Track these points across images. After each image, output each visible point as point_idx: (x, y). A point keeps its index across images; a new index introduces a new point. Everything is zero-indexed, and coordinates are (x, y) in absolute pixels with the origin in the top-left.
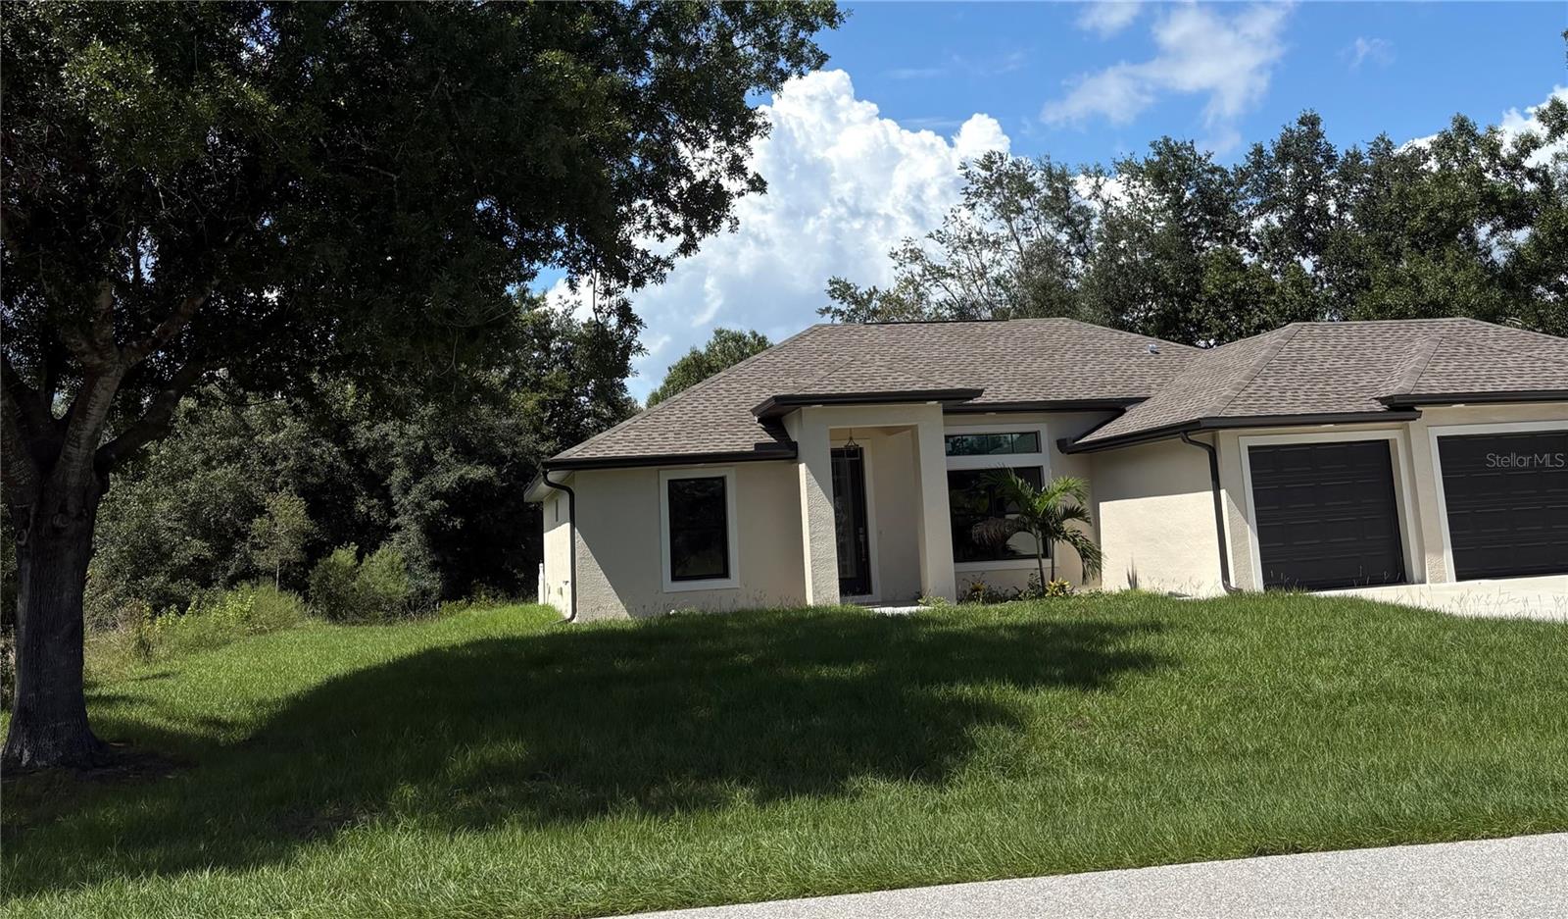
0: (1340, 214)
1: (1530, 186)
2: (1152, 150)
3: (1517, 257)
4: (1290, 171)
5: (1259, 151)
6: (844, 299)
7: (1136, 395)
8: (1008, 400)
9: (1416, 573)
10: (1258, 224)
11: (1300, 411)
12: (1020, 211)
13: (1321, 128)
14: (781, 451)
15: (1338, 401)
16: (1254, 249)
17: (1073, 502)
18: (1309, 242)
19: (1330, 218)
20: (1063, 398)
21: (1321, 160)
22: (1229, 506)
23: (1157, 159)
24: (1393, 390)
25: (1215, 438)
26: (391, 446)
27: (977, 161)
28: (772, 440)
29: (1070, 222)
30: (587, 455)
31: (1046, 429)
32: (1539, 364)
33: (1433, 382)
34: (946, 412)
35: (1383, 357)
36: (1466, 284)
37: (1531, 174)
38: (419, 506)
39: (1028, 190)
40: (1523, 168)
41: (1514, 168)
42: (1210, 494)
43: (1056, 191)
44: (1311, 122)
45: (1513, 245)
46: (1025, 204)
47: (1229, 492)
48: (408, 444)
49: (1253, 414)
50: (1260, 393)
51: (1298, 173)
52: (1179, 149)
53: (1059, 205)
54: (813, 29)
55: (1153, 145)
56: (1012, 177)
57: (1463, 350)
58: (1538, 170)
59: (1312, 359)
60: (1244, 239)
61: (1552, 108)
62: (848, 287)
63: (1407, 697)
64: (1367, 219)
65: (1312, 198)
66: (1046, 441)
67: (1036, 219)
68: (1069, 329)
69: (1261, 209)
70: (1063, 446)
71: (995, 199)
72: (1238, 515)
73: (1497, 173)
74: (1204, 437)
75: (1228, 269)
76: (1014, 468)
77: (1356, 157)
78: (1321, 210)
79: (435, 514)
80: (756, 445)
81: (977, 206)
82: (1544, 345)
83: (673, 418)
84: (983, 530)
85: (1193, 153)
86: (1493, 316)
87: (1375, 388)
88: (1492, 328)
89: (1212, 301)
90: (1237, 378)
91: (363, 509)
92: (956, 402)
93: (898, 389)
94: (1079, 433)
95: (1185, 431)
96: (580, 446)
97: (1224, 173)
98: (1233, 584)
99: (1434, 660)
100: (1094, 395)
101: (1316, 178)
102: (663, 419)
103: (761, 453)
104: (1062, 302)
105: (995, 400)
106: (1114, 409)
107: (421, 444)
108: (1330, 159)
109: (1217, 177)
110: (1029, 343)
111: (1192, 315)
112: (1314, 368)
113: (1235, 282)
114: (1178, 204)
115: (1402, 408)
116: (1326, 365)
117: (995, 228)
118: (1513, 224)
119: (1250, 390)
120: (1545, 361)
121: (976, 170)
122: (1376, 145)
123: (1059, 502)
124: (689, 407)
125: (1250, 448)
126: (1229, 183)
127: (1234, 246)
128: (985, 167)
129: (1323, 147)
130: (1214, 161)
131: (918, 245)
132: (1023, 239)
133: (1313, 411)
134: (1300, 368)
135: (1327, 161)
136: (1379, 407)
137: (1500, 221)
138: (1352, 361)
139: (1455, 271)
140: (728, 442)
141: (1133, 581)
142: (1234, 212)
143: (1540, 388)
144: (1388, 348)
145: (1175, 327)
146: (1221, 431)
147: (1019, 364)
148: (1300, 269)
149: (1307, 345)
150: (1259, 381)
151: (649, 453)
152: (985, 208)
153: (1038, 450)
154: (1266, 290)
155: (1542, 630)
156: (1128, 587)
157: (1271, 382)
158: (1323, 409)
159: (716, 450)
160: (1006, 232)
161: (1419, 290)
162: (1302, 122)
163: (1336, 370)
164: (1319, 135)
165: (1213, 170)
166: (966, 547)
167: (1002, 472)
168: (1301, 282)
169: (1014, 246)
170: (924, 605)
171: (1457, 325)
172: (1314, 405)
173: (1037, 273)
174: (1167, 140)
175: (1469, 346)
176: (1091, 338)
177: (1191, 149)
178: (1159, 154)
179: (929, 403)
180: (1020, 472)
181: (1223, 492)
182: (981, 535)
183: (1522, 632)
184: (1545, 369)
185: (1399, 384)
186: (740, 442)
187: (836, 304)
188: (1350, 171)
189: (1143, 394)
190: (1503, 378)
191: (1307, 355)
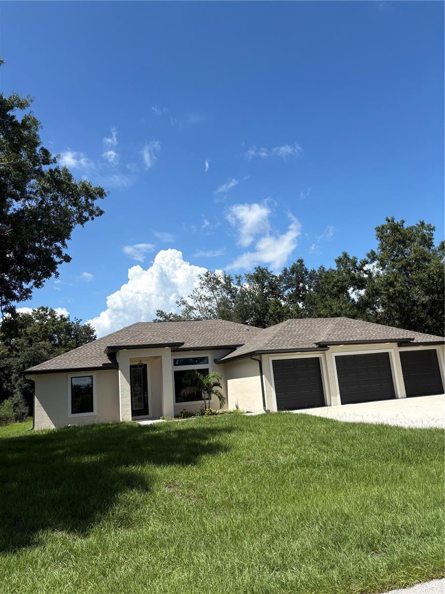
0: (309, 289)
1: (366, 276)
2: (255, 270)
3: (361, 298)
4: (294, 276)
5: (286, 270)
6: (161, 317)
7: (240, 344)
8: (197, 346)
9: (328, 403)
10: (286, 293)
11: (289, 348)
12: (216, 289)
13: (304, 263)
14: (113, 366)
15: (302, 344)
16: (285, 300)
17: (216, 381)
18: (301, 298)
19: (306, 290)
20: (216, 345)
21: (304, 273)
22: (265, 381)
23: (256, 273)
24: (320, 340)
25: (261, 358)
26: (12, 366)
27: (204, 274)
28: (111, 362)
29: (231, 292)
30: (39, 369)
31: (210, 356)
32: (367, 331)
33: (333, 338)
34: (172, 351)
35: (318, 330)
36: (346, 308)
37: (365, 272)
38: (20, 385)
39: (218, 282)
40: (363, 270)
41: (360, 270)
42: (259, 377)
43: (227, 282)
44: (301, 261)
45: (360, 295)
46: (218, 287)
47: (266, 376)
48: (17, 365)
49: (273, 349)
50: (276, 342)
51: (297, 276)
52: (263, 270)
53: (227, 287)
54: (94, 198)
55: (255, 268)
56: (214, 279)
57: (343, 327)
58: (367, 271)
59: (295, 330)
60: (282, 298)
61: (371, 253)
62: (163, 313)
63: (314, 464)
64: (316, 290)
65: (301, 285)
66: (210, 360)
67: (221, 292)
68: (221, 323)
69: (287, 288)
70: (216, 361)
71: (209, 286)
72: (269, 384)
73: (355, 271)
74: (257, 357)
75: (276, 306)
76: (197, 370)
77: (314, 271)
78: (304, 288)
79: (26, 388)
80: (103, 364)
81: (204, 288)
82: (368, 326)
83: (76, 355)
84: (186, 392)
85: (267, 271)
86: (354, 317)
87: (314, 340)
88: (353, 321)
89: (271, 315)
90: (270, 337)
91: (5, 386)
92: (175, 347)
93: (154, 343)
94: (222, 357)
95: (251, 355)
96: (37, 366)
97: (276, 277)
98: (267, 409)
99: (328, 445)
100: (226, 344)
101: (303, 278)
102: (72, 355)
103: (105, 367)
104: (228, 316)
105: (193, 346)
106: (233, 348)
107: (22, 365)
108: (306, 272)
109: (274, 278)
110: (208, 328)
111: (265, 320)
112: (295, 333)
113: (278, 309)
114: (263, 287)
115: (323, 346)
116: (299, 332)
117: (209, 294)
118: (360, 288)
119: (273, 341)
120: (369, 330)
121: (203, 276)
122: (320, 268)
123: (212, 381)
124: (83, 351)
125: (273, 361)
126: (278, 280)
127: (279, 299)
128: (206, 276)
129: (305, 269)
130: (273, 274)
131: (185, 299)
132: (217, 298)
133: (294, 348)
134: (290, 333)
135: (305, 273)
136: (315, 346)
137: (356, 287)
138: (308, 331)
139: (343, 304)
140: (93, 363)
141: (237, 407)
142: (279, 289)
143: (368, 339)
144: (319, 327)
145: (261, 323)
146: (263, 355)
147: (203, 334)
148: (298, 306)
149: (293, 326)
150: (277, 338)
151: (63, 368)
152: (206, 289)
153: (208, 363)
154: (287, 312)
155: (367, 427)
156: (236, 409)
157: (280, 338)
158: (296, 347)
159: (89, 366)
160: (213, 296)
161: (332, 310)
162: (298, 261)
163: (302, 334)
164: (303, 265)
165: (273, 276)
166: (179, 398)
167: (193, 371)
168: (298, 310)
169: (215, 300)
170: (163, 419)
171: (342, 320)
172: (294, 346)
173: (222, 308)
174: (259, 267)
175: (345, 326)
176: (228, 325)
177: (267, 270)
178: (257, 271)
179: (166, 348)
180: (199, 371)
181: (264, 376)
182: (184, 393)
183: (361, 429)
184: (369, 333)
185: (322, 339)
186: (98, 363)
187: (159, 318)
188: (312, 275)
189: (242, 343)
190: (356, 336)
191: (293, 329)
